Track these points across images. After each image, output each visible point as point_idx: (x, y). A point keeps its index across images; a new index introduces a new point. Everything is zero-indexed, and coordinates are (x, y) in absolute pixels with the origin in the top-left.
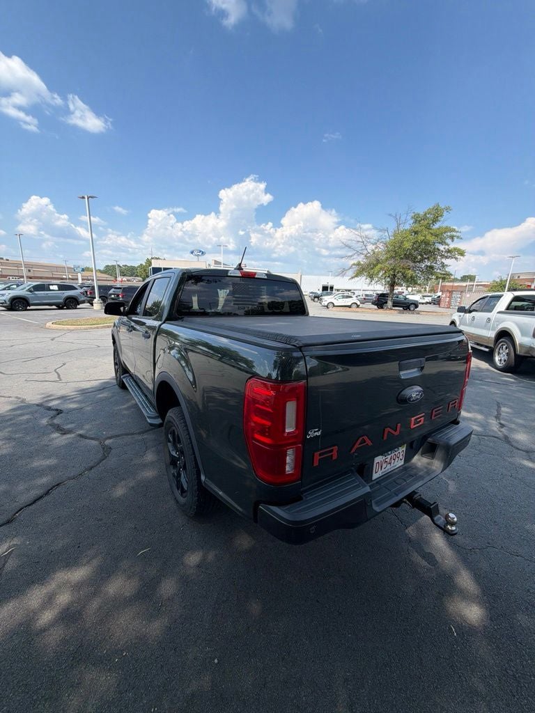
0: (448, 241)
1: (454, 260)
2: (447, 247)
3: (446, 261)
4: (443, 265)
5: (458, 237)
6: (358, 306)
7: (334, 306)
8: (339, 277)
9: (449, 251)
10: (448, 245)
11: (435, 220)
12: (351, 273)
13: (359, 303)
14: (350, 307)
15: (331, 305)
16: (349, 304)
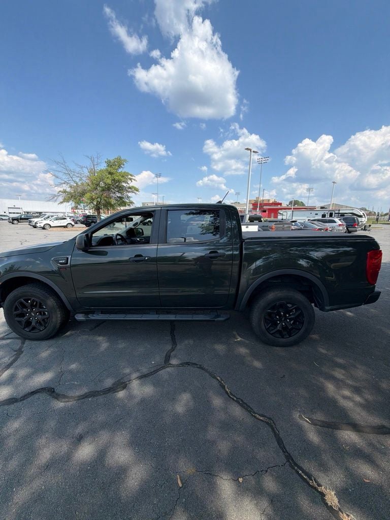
0: (129, 182)
1: (133, 194)
2: (128, 185)
3: (130, 194)
4: (128, 197)
5: (134, 180)
6: (73, 226)
7: (51, 227)
8: (51, 203)
9: (130, 188)
10: (128, 184)
11: (120, 167)
12: (61, 199)
13: (73, 223)
14: (64, 227)
15: (47, 227)
16: (65, 224)
